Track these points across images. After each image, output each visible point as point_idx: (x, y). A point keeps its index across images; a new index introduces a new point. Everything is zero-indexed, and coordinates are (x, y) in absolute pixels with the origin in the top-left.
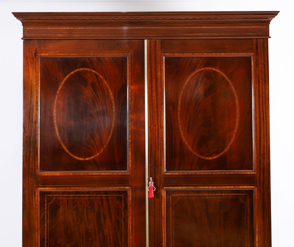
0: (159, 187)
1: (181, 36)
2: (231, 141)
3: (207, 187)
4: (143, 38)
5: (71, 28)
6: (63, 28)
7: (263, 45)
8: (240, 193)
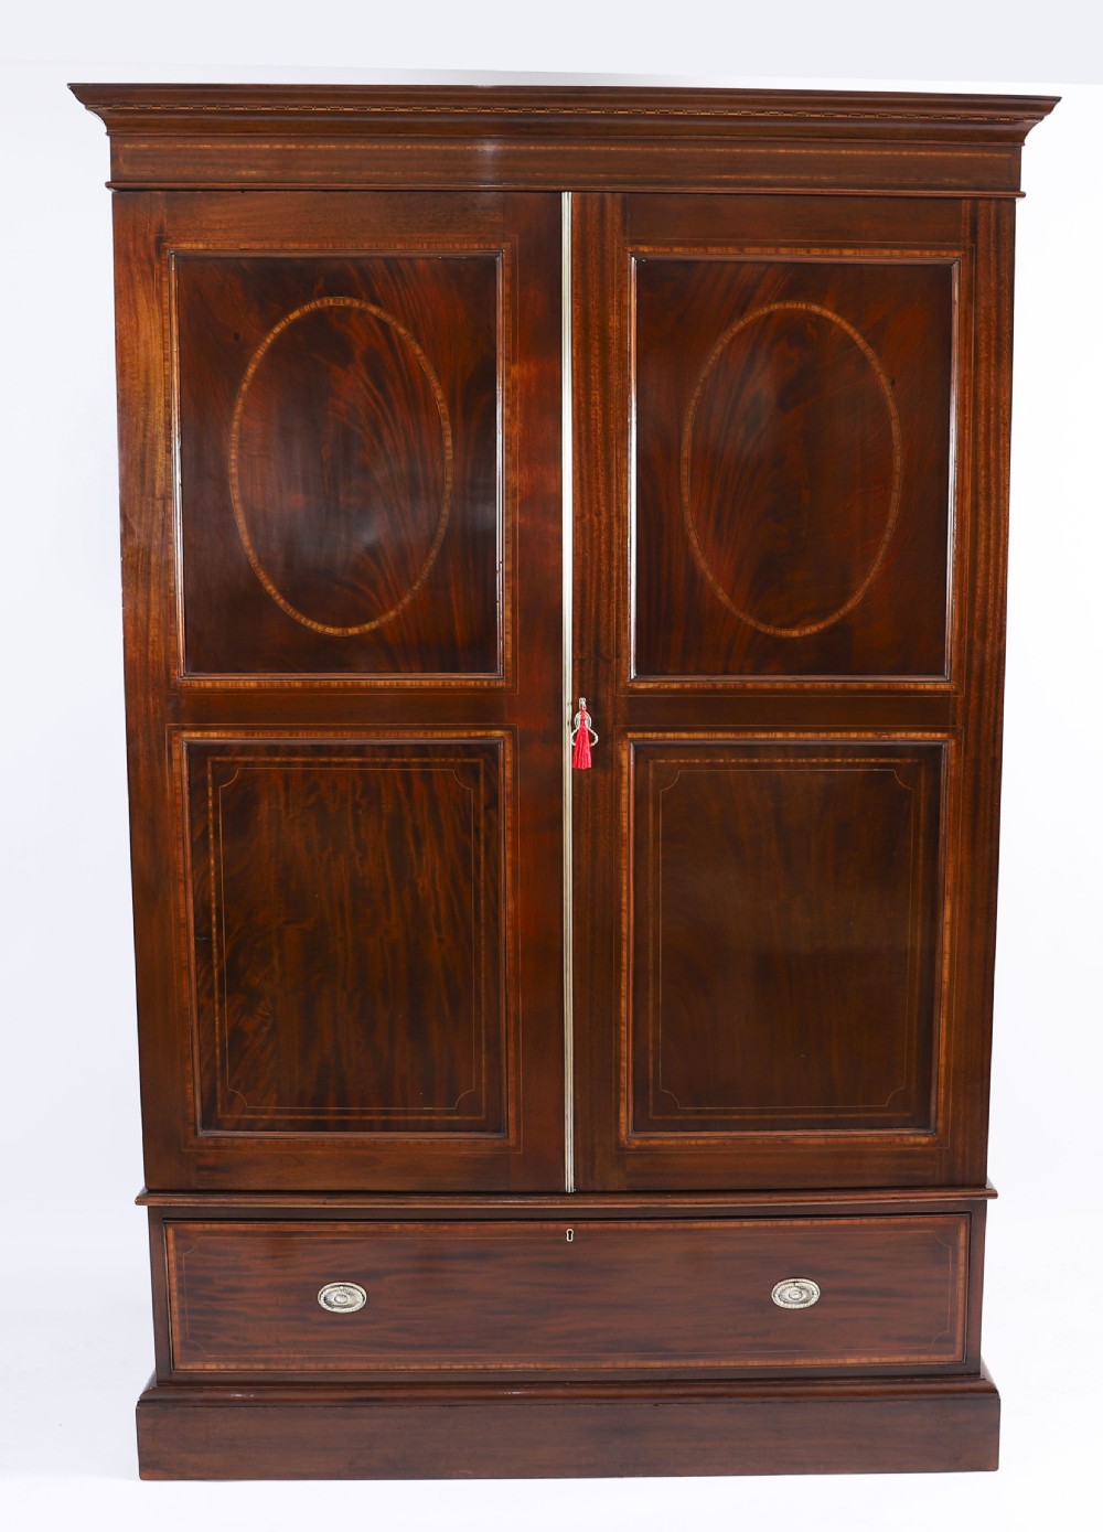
0: (610, 734)
1: (698, 183)
2: (872, 574)
4: (555, 188)
5: (289, 147)
6: (258, 146)
7: (998, 224)
8: (894, 757)
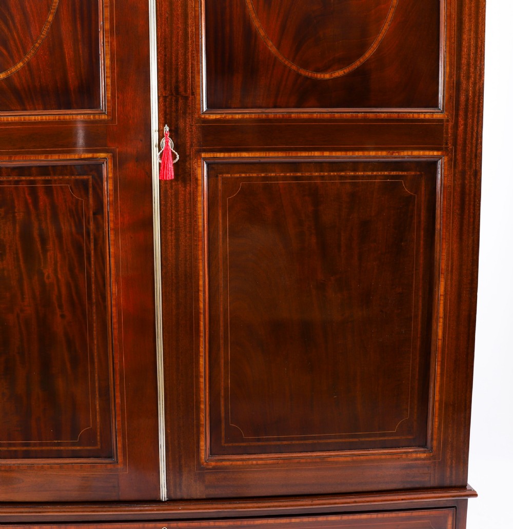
0: (188, 154)
2: (383, 31)
3: (317, 154)
8: (402, 171)
